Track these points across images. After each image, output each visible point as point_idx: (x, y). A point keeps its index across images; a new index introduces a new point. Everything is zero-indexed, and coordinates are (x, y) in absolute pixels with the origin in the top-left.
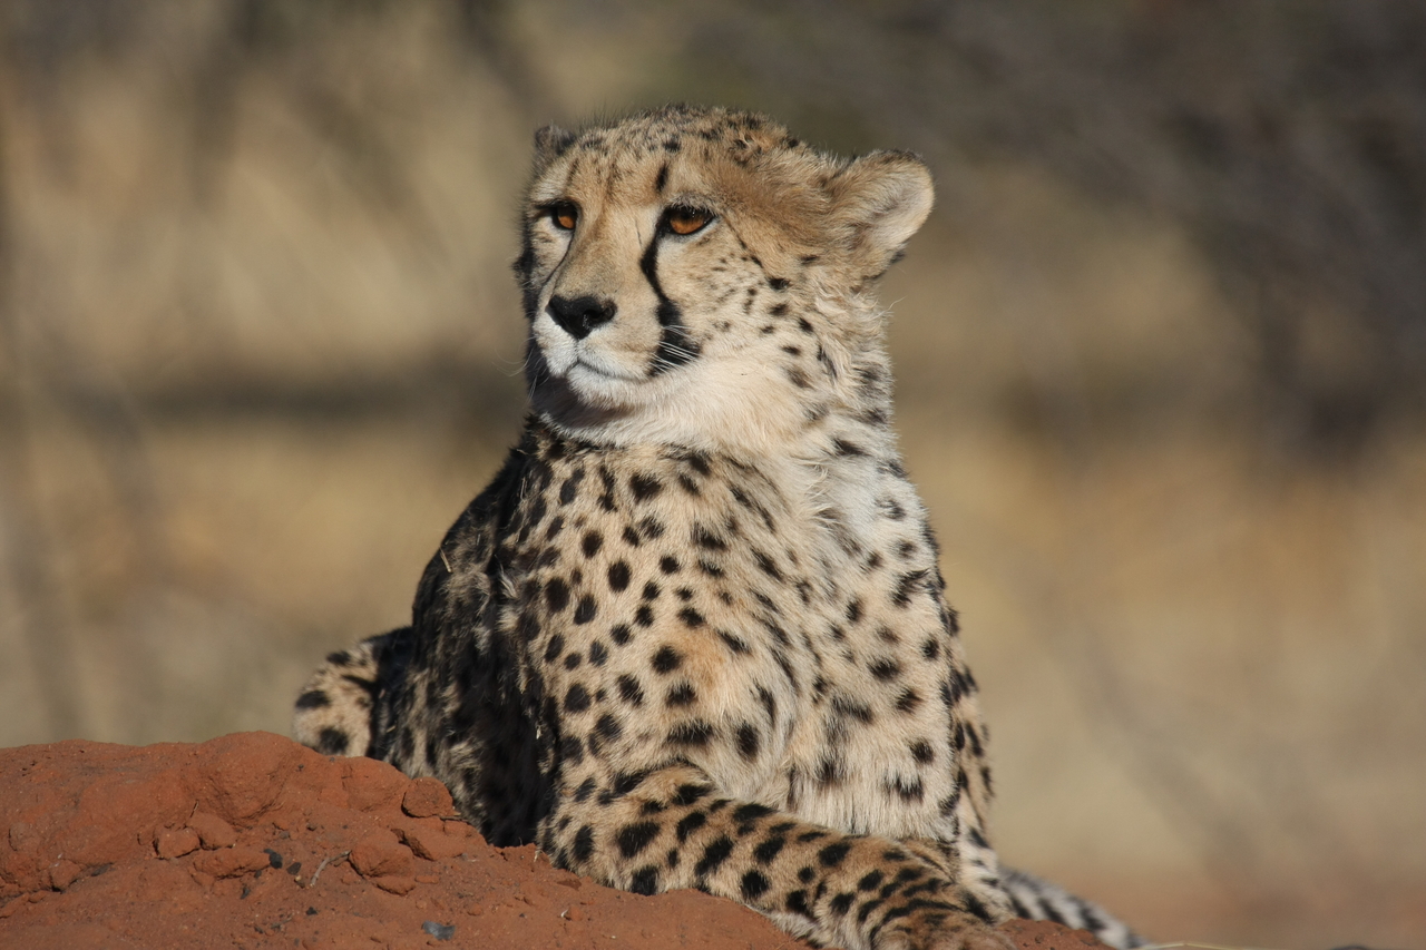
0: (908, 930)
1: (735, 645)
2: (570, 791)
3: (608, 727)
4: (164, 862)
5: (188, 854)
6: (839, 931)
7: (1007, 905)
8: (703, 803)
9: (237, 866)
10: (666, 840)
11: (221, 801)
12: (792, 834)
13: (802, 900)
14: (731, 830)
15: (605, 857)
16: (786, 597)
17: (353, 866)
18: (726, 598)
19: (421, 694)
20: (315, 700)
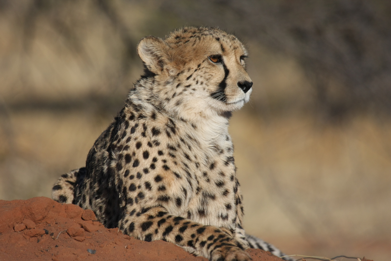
0: (221, 251)
1: (177, 176)
2: (128, 213)
3: (141, 195)
4: (16, 233)
5: (23, 230)
6: (202, 252)
7: (248, 245)
8: (165, 216)
9: (36, 234)
10: (155, 226)
11: (32, 216)
12: (189, 225)
13: (192, 243)
14: (173, 223)
15: (138, 231)
16: (192, 166)
17: (68, 234)
18: (176, 163)
19: (88, 186)
20: (58, 187)
